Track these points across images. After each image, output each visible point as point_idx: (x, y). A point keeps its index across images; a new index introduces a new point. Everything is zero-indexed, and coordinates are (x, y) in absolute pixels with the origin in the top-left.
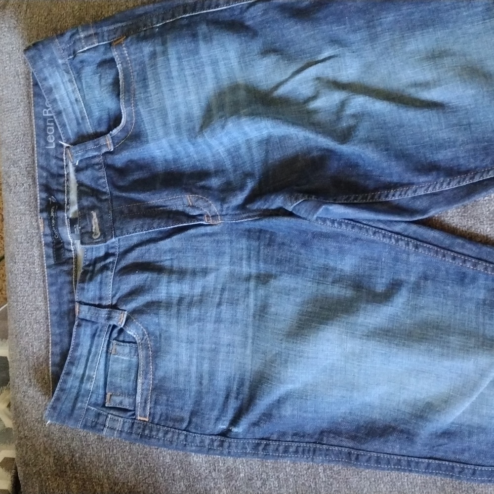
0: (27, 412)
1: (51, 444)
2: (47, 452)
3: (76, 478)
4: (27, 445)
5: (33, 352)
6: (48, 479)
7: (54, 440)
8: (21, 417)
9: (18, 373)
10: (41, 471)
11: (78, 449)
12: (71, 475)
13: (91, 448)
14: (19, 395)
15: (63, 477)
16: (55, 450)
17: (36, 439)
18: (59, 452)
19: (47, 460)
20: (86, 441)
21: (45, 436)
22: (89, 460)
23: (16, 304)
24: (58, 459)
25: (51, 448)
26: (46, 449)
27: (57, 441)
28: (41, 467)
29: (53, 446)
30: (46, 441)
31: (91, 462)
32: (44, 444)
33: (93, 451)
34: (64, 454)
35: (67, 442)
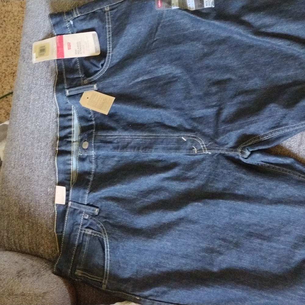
0: (9, 182)
1: (19, 201)
2: (16, 205)
3: (29, 221)
4: (5, 199)
5: (19, 150)
6: (13, 219)
7: (21, 199)
8: (5, 184)
9: (8, 160)
10: (10, 215)
11: (34, 206)
12: (27, 219)
13: (41, 207)
14: (6, 172)
15: (22, 220)
16: (21, 205)
17: (11, 197)
18: (22, 206)
19: (15, 209)
20: (39, 203)
21: (17, 196)
22: (38, 213)
23: (15, 123)
24: (21, 210)
25: (19, 203)
26: (15, 203)
27: (23, 200)
28: (11, 212)
29: (20, 202)
30: (17, 199)
31: (39, 215)
32: (15, 200)
33: (42, 209)
34: (25, 208)
35: (28, 202)
